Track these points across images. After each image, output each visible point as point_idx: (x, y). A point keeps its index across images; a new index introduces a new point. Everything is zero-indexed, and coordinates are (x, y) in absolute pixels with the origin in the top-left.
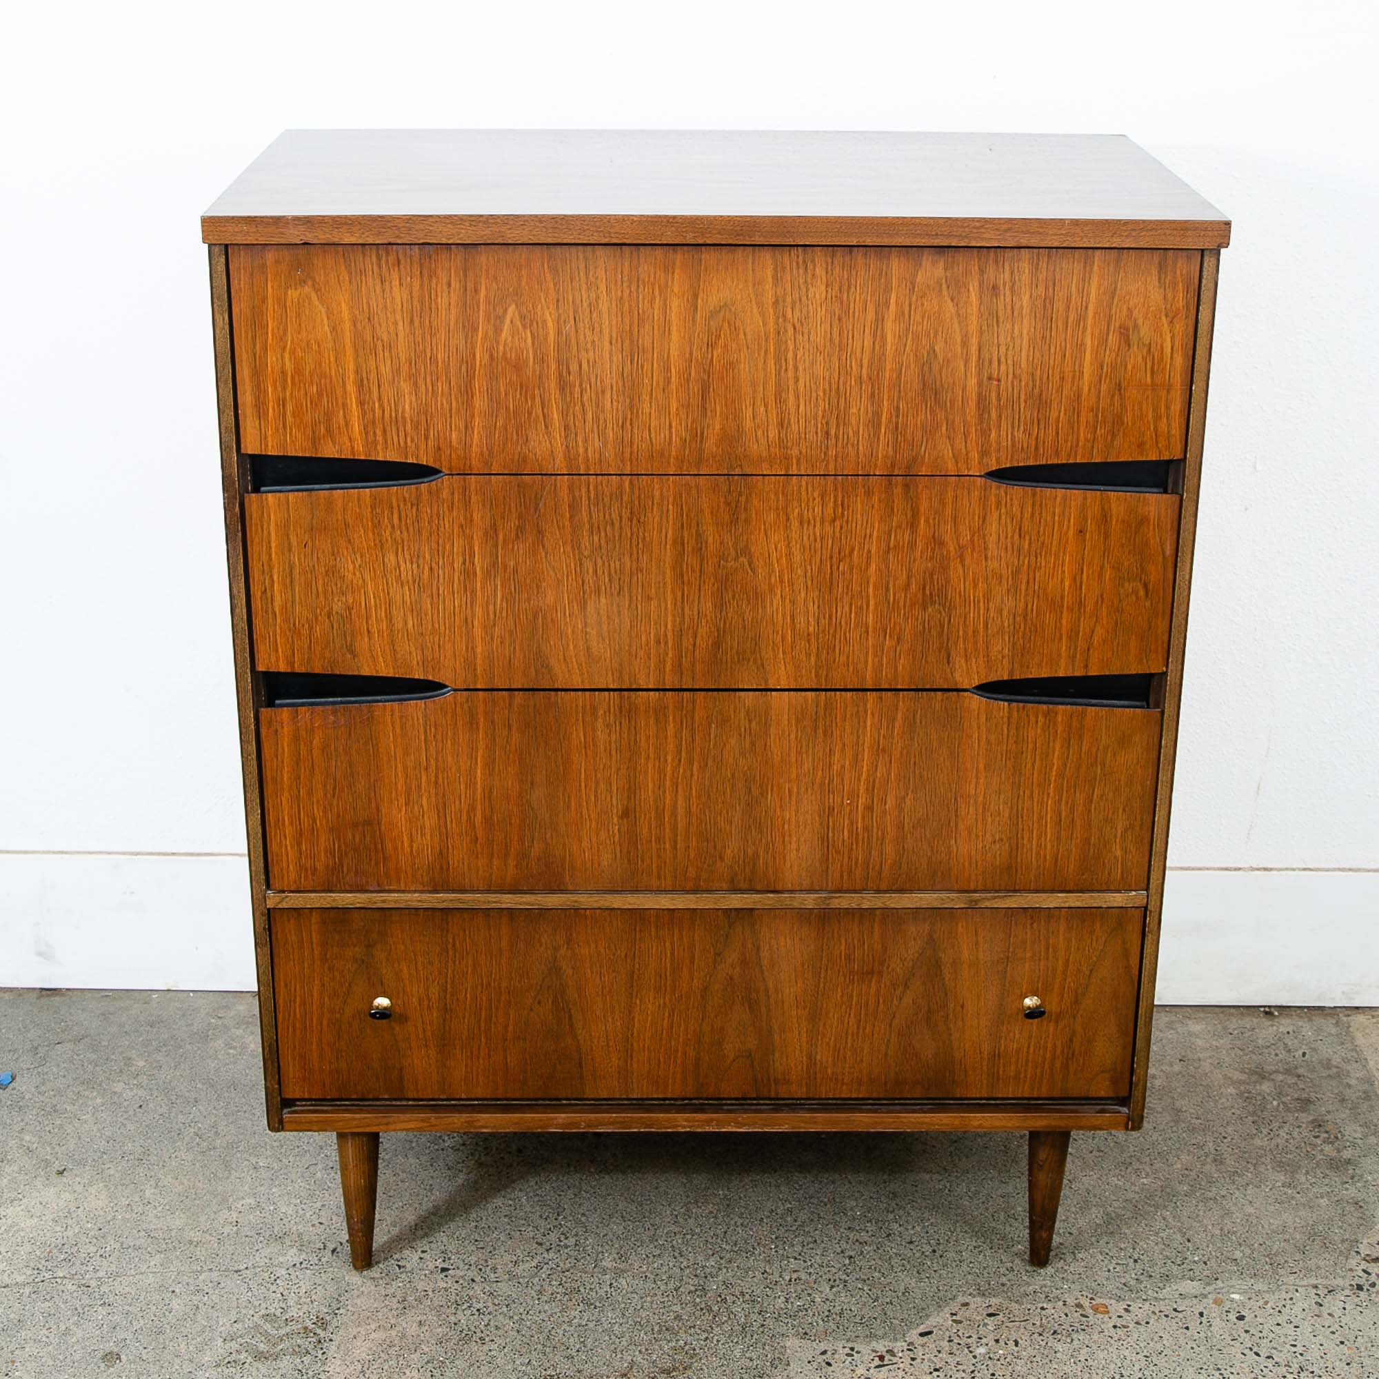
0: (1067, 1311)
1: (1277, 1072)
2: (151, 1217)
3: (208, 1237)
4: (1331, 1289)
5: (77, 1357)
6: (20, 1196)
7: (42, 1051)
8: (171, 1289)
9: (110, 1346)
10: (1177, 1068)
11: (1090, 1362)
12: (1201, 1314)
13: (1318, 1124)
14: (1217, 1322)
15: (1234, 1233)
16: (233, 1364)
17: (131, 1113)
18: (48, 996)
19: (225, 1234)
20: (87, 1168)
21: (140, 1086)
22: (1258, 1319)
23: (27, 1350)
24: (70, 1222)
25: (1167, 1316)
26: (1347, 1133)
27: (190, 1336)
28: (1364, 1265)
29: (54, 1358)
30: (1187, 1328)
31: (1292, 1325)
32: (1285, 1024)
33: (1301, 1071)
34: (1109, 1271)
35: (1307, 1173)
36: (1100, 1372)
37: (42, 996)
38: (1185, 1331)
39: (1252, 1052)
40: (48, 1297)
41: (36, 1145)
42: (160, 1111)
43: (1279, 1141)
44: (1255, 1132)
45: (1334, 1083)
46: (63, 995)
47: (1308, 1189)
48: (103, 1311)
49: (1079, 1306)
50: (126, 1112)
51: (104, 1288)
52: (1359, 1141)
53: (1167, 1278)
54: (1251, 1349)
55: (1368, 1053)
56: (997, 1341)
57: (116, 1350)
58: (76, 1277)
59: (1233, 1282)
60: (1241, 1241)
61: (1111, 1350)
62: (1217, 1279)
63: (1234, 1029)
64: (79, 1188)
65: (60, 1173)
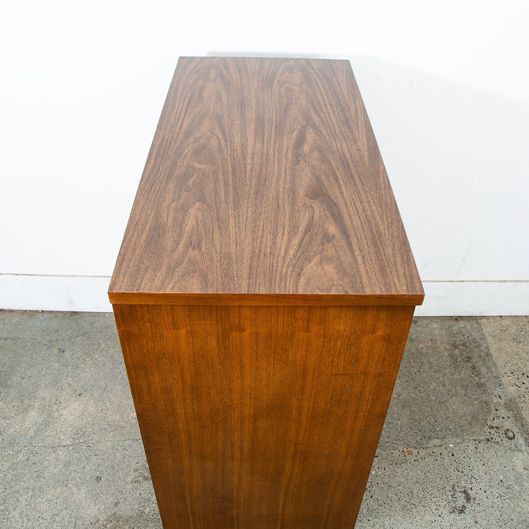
0: (400, 454)
1: (460, 345)
2: (109, 416)
3: (127, 425)
4: (480, 441)
5: (88, 478)
6: (67, 405)
7: (72, 339)
8: (116, 448)
9: (98, 474)
10: (430, 344)
11: (407, 477)
12: (441, 454)
13: (473, 368)
14: (446, 457)
15: (450, 417)
16: (137, 482)
17: (101, 368)
18: (74, 315)
19: (132, 423)
20: (88, 393)
21: (103, 356)
22: (458, 455)
23: (72, 475)
24: (83, 417)
25: (430, 455)
26: (482, 372)
27: (123, 469)
28: (489, 430)
29: (80, 479)
30: (437, 460)
31: (468, 458)
32: (462, 324)
33: (467, 344)
34: (412, 436)
35: (471, 390)
36: (411, 481)
37: (71, 315)
38: (436, 461)
39: (452, 336)
40: (78, 451)
41: (71, 382)
42: (110, 367)
43: (462, 376)
44: (454, 372)
45: (477, 349)
46: (78, 315)
47: (471, 397)
48: (95, 457)
49: (403, 451)
50: (99, 368)
51: (95, 448)
52: (486, 375)
53: (430, 438)
54: (456, 469)
55: (487, 336)
56: (378, 468)
57: (100, 475)
58: (86, 442)
59: (450, 439)
60: (452, 421)
61: (414, 471)
62: (445, 438)
63: (446, 326)
64: (86, 402)
65: (80, 395)
